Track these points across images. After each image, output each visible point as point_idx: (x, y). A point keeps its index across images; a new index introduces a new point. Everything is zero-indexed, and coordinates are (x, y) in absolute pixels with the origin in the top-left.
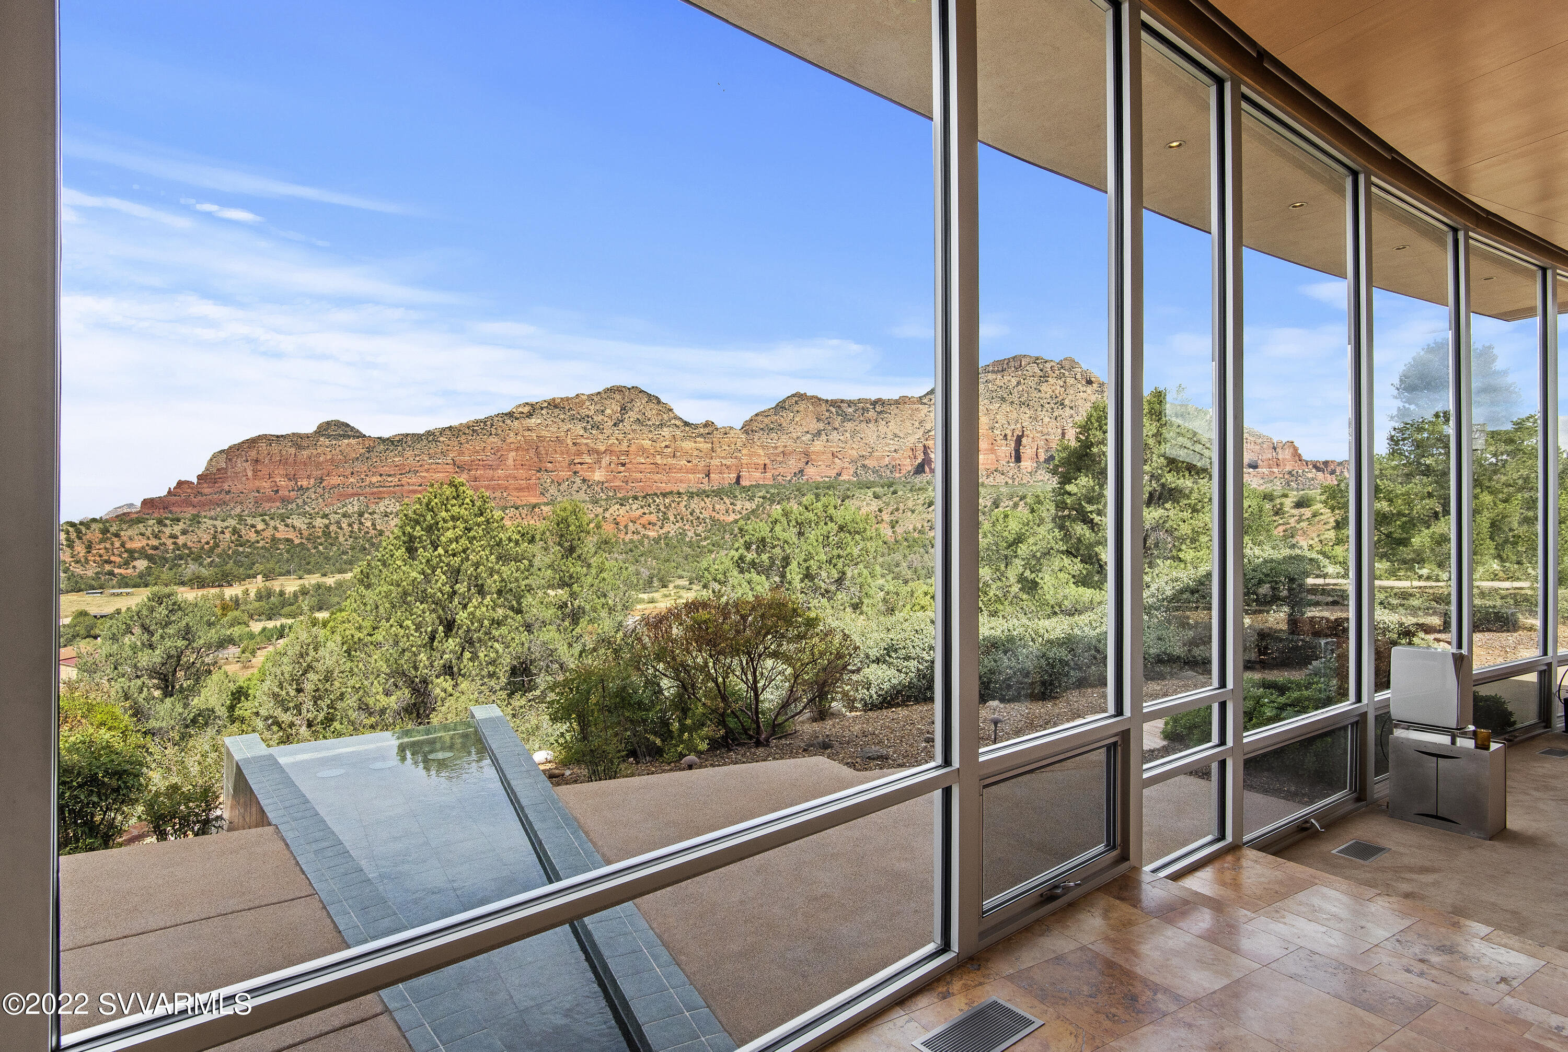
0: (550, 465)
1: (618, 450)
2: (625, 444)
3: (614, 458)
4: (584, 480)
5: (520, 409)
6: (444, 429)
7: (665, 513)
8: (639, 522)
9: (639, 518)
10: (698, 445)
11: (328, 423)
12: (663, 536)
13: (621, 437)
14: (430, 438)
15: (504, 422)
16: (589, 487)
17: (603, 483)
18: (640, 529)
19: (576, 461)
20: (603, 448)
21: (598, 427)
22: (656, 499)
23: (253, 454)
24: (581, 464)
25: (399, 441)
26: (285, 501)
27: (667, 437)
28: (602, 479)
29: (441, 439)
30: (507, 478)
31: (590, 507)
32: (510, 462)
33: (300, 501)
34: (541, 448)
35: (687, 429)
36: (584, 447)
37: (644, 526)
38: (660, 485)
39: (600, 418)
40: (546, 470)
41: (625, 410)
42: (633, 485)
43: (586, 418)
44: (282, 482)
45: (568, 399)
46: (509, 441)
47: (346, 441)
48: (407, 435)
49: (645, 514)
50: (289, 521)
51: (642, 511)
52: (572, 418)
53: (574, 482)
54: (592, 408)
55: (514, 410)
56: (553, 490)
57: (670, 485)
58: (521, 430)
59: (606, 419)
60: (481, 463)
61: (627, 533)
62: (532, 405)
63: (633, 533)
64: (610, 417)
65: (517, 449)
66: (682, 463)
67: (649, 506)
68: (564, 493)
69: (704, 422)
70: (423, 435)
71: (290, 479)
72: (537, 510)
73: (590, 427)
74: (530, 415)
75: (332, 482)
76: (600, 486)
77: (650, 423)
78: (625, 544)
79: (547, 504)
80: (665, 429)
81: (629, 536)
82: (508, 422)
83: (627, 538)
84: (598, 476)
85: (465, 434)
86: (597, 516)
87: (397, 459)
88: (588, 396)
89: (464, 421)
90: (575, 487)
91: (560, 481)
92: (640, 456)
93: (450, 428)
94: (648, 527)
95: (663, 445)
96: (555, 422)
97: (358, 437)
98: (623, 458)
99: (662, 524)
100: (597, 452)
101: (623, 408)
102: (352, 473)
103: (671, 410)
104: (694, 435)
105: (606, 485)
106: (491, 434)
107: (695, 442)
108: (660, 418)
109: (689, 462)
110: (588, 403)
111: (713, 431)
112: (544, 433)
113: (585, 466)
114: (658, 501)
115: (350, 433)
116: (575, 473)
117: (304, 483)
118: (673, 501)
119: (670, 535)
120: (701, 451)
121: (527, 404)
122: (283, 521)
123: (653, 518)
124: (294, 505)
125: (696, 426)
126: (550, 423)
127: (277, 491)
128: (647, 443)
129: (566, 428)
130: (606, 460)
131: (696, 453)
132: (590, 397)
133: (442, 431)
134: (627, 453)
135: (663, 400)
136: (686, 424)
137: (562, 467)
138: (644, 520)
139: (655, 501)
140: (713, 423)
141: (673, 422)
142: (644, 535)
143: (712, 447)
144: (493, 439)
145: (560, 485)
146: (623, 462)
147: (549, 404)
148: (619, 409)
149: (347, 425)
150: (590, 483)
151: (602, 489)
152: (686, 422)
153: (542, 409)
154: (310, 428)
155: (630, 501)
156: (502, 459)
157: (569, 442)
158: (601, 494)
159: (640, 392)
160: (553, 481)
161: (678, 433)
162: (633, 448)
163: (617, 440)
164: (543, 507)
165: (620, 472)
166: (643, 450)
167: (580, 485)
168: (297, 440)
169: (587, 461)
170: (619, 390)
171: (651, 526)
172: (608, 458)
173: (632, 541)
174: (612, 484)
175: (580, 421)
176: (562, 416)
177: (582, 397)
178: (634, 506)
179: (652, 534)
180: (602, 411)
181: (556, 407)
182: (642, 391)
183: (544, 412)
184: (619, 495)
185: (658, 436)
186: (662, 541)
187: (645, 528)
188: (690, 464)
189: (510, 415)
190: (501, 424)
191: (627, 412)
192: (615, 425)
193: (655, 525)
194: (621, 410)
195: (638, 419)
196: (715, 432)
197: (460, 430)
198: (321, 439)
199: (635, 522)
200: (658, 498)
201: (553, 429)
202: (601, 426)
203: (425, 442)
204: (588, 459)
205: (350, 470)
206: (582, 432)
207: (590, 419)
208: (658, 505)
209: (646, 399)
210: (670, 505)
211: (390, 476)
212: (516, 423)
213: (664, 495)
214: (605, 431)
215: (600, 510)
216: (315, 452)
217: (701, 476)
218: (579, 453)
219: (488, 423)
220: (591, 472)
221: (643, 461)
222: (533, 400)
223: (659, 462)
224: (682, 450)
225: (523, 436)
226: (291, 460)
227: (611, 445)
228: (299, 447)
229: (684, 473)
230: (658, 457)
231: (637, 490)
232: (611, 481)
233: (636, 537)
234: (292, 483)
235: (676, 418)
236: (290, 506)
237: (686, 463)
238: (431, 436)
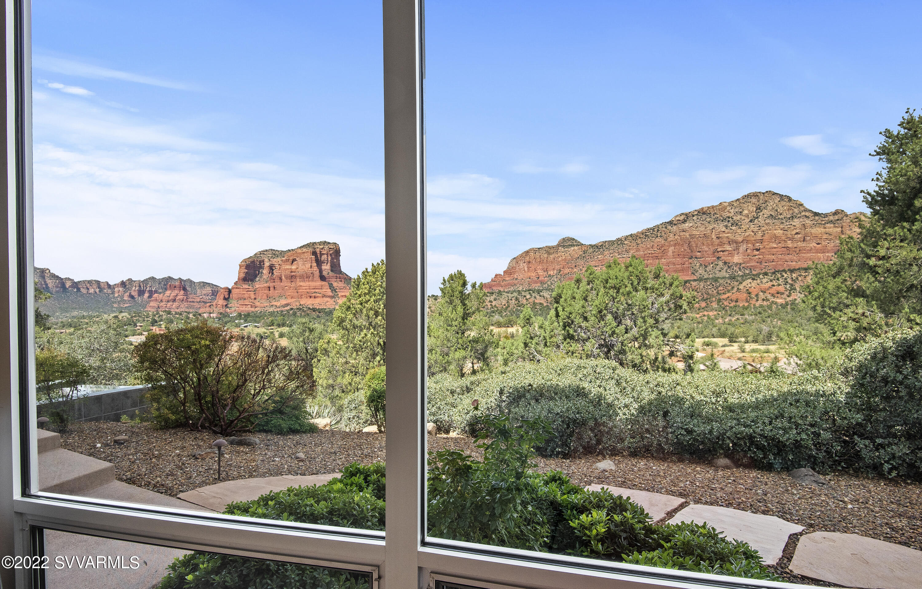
0: (699, 253)
1: (753, 239)
2: (760, 234)
3: (750, 245)
4: (725, 263)
5: (678, 218)
6: (627, 236)
7: (792, 285)
8: (769, 292)
9: (768, 289)
10: (827, 230)
11: (564, 239)
12: (790, 303)
13: (756, 229)
14: (619, 243)
15: (666, 228)
16: (729, 267)
17: (740, 264)
18: (769, 297)
19: (719, 250)
20: (740, 239)
21: (737, 224)
22: (784, 274)
23: (527, 258)
24: (723, 251)
25: (601, 246)
26: (542, 283)
27: (798, 226)
28: (741, 261)
29: (626, 242)
30: (668, 264)
31: (729, 282)
32: (670, 253)
33: (549, 283)
34: (693, 243)
35: (817, 218)
36: (725, 239)
37: (773, 295)
38: (791, 263)
39: (739, 217)
40: (696, 258)
41: (760, 209)
42: (766, 264)
43: (727, 219)
44: (541, 272)
45: (713, 207)
46: (669, 239)
47: (572, 248)
48: (606, 242)
49: (773, 286)
50: (542, 294)
51: (772, 283)
52: (716, 220)
53: (717, 265)
54: (732, 211)
55: (673, 219)
56: (701, 271)
57: (799, 263)
58: (678, 231)
59: (743, 218)
60: (650, 255)
61: (757, 300)
62: (686, 214)
63: (763, 300)
64: (747, 216)
65: (675, 245)
66: (811, 245)
67: (778, 279)
68: (710, 273)
69: (833, 211)
70: (615, 241)
71: (544, 271)
72: (687, 284)
73: (730, 225)
74: (684, 221)
75: (565, 272)
76: (738, 266)
77: (782, 217)
78: (755, 307)
79: (695, 280)
80: (795, 220)
81: (760, 302)
82: (669, 227)
83: (758, 304)
84: (737, 259)
85: (640, 238)
86: (733, 288)
87: (600, 257)
88: (729, 203)
89: (640, 230)
90: (718, 268)
91: (707, 264)
92: (773, 243)
93: (631, 235)
94: (776, 295)
95: (795, 232)
96: (703, 224)
97: (579, 245)
98: (757, 245)
99: (789, 293)
100: (736, 242)
101: (759, 209)
102: (576, 266)
103: (802, 205)
104: (823, 222)
105: (743, 265)
106: (657, 237)
107: (825, 228)
108: (791, 212)
109: (818, 244)
110: (728, 208)
111: (842, 218)
112: (694, 233)
113: (727, 253)
114: (785, 275)
115: (575, 243)
116: (718, 258)
117: (551, 273)
118: (800, 276)
119: (797, 302)
120: (830, 235)
121: (682, 214)
122: (539, 293)
123: (781, 289)
124: (546, 285)
125: (826, 215)
126: (700, 225)
127: (538, 278)
128: (779, 232)
129: (711, 227)
130: (743, 247)
131: (825, 236)
132: (731, 204)
133: (626, 238)
134: (761, 241)
135: (794, 198)
136: (816, 214)
137: (708, 254)
138: (773, 290)
139: (783, 276)
140: (843, 211)
141: (803, 214)
142: (773, 302)
143: (842, 231)
144: (658, 240)
145: (706, 267)
146: (758, 248)
147: (699, 212)
148: (755, 209)
149: (574, 239)
150: (730, 265)
151: (740, 269)
152: (816, 213)
153: (693, 216)
154: (555, 243)
155: (761, 276)
156: (664, 252)
157: (714, 236)
158: (739, 272)
159: (773, 194)
160: (701, 265)
161: (808, 222)
162: (766, 237)
163: (753, 232)
164: (692, 283)
165: (755, 256)
166: (776, 237)
167: (722, 266)
168: (549, 250)
169: (728, 249)
170: (755, 195)
171: (779, 295)
172: (745, 246)
173: (761, 306)
174: (748, 265)
175: (722, 221)
176: (708, 220)
177: (725, 204)
178: (765, 280)
179: (780, 301)
180: (741, 212)
181: (704, 213)
182: (774, 194)
183: (695, 218)
184: (754, 273)
185: (789, 226)
186: (789, 307)
187: (774, 297)
188: (820, 246)
189: (671, 223)
190: (664, 229)
191: (761, 211)
192: (751, 221)
193: (782, 294)
194: (757, 210)
195: (771, 215)
196: (844, 218)
197: (637, 236)
198: (560, 248)
199: (765, 292)
200: (786, 273)
201: (702, 229)
202: (740, 223)
203: (616, 245)
204: (728, 248)
205: (574, 265)
206: (724, 229)
207: (730, 219)
208: (786, 279)
209: (779, 199)
210: (797, 278)
211: (596, 266)
212: (675, 227)
213: (792, 271)
214: (742, 226)
215: (736, 283)
216: (557, 256)
217: (830, 255)
218: (721, 244)
219: (656, 229)
220: (731, 256)
221: (775, 246)
222: (687, 211)
223: (790, 246)
224: (811, 234)
225: (680, 236)
226: (545, 261)
227: (747, 236)
228: (549, 254)
229: (813, 253)
230: (789, 242)
231: (769, 268)
232: (748, 262)
233: (765, 303)
234: (546, 273)
235: (806, 210)
236: (544, 286)
237: (816, 245)
238: (620, 242)
